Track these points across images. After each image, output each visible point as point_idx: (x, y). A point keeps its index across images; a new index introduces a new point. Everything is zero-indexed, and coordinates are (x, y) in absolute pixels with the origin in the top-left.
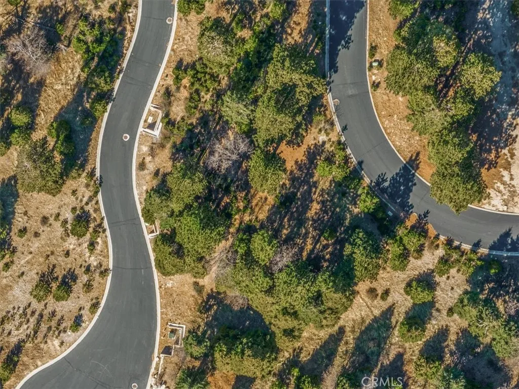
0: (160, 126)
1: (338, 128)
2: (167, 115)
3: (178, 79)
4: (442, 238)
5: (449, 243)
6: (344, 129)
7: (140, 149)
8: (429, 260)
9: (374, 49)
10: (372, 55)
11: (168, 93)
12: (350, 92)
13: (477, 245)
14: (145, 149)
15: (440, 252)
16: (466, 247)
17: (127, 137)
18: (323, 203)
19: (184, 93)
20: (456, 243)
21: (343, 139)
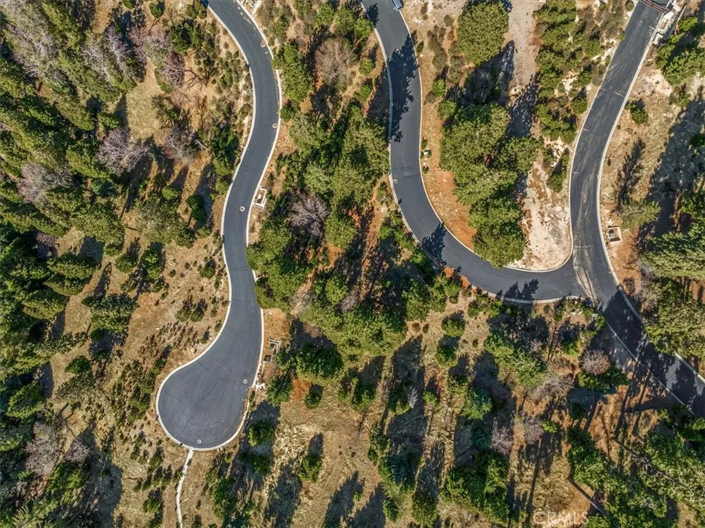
0: (265, 200)
1: (396, 200)
2: (270, 192)
3: (279, 167)
4: (474, 288)
5: (479, 291)
6: (400, 202)
7: (251, 217)
8: (463, 304)
9: (425, 142)
10: (424, 147)
11: (272, 177)
12: (406, 174)
13: (499, 294)
14: (255, 217)
15: (473, 298)
16: (492, 295)
17: (243, 209)
18: (372, 259)
19: (283, 177)
20: (485, 292)
21: (399, 210)
